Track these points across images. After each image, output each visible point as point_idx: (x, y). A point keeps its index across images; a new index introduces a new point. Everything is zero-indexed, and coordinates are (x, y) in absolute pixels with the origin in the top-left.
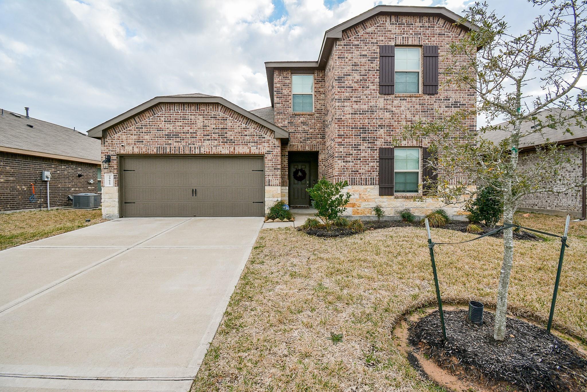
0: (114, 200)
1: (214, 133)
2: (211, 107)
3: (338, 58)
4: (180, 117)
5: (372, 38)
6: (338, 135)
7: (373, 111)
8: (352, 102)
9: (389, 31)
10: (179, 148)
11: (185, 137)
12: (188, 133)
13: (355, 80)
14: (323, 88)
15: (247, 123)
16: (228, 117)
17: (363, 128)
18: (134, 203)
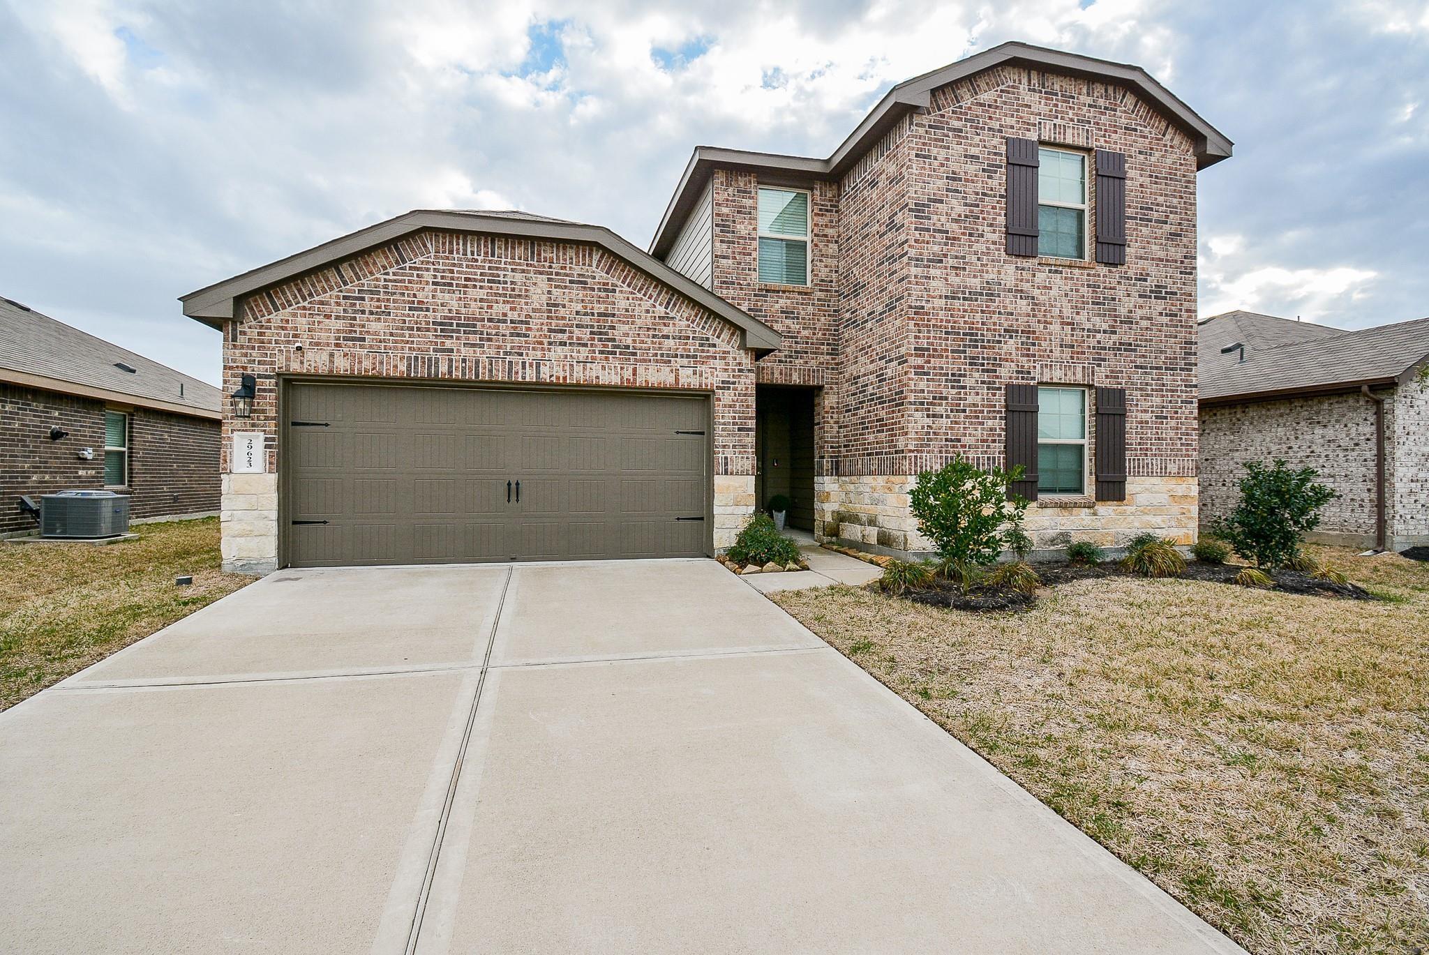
0: (265, 513)
1: (578, 326)
2: (571, 253)
3: (917, 156)
4: (481, 274)
5: (990, 118)
6: (916, 349)
7: (992, 295)
8: (946, 268)
9: (1027, 106)
10: (477, 362)
11: (494, 332)
12: (505, 321)
13: (954, 216)
14: (833, 227)
15: (668, 303)
16: (620, 283)
17: (972, 334)
18: (325, 522)
